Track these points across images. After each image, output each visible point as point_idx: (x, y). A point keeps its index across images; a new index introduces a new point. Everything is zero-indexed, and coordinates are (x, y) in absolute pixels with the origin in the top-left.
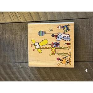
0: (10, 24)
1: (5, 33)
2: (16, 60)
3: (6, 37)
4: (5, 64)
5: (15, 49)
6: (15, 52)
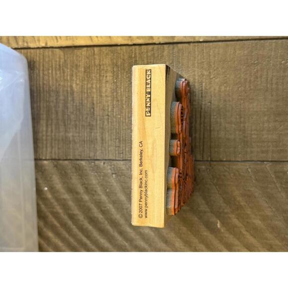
0: (85, 49)
1: (72, 75)
2: (98, 153)
3: (74, 85)
4: (66, 162)
5: (97, 122)
6: (97, 129)
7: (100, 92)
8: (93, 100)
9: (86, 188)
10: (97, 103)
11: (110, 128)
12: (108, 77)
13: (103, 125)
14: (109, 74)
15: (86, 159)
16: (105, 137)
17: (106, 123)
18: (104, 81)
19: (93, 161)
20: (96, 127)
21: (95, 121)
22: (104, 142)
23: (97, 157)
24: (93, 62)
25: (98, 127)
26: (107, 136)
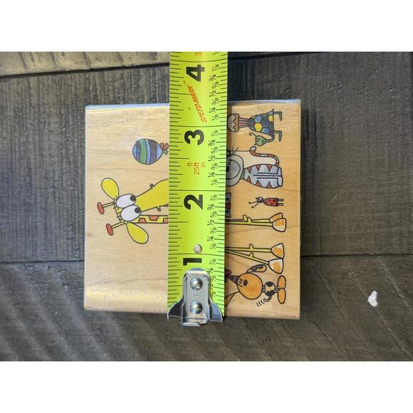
2: (39, 250)
5: (36, 199)
6: (36, 211)
7: (41, 149)
8: (29, 163)
9: (22, 310)
10: (36, 168)
11: (57, 208)
12: (52, 125)
13: (46, 203)
14: (54, 120)
15: (19, 260)
16: (51, 224)
17: (51, 200)
18: (46, 131)
19: (32, 264)
20: (36, 207)
21: (33, 197)
22: (48, 231)
23: (37, 257)
24: (27, 100)
25: (38, 206)
26: (53, 222)
